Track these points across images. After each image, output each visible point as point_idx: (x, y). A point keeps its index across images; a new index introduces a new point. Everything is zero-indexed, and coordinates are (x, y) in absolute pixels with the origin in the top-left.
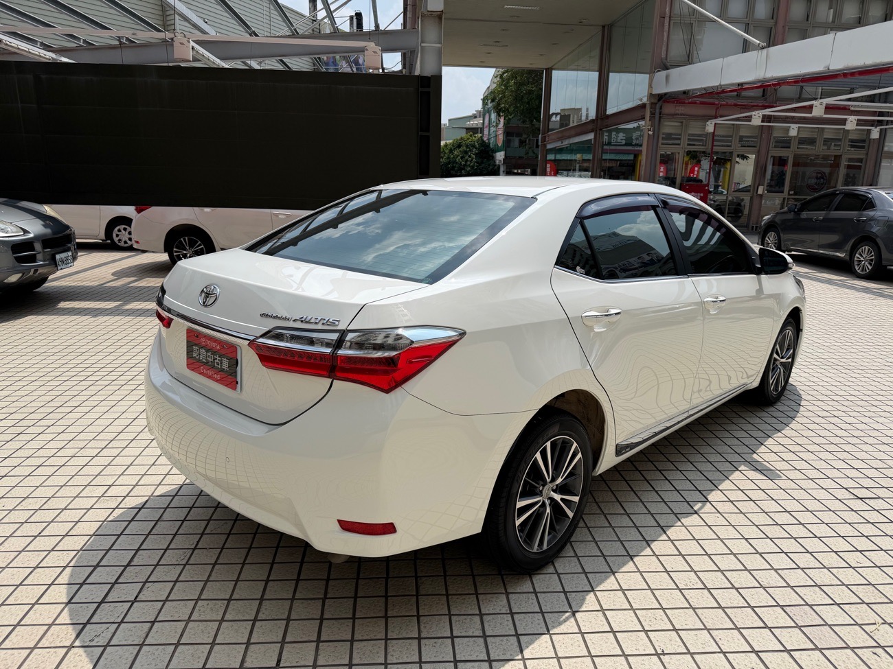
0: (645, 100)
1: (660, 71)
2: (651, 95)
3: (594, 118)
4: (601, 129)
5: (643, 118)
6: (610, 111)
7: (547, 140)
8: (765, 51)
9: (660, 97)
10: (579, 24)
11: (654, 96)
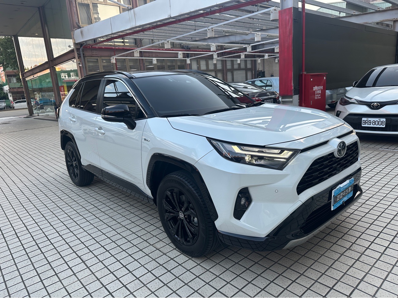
0: (73, 47)
1: (76, 30)
2: (75, 44)
3: (47, 61)
4: (53, 67)
5: (74, 58)
6: (55, 56)
7: (25, 76)
8: (132, 11)
9: (81, 44)
10: (22, 5)
11: (76, 44)
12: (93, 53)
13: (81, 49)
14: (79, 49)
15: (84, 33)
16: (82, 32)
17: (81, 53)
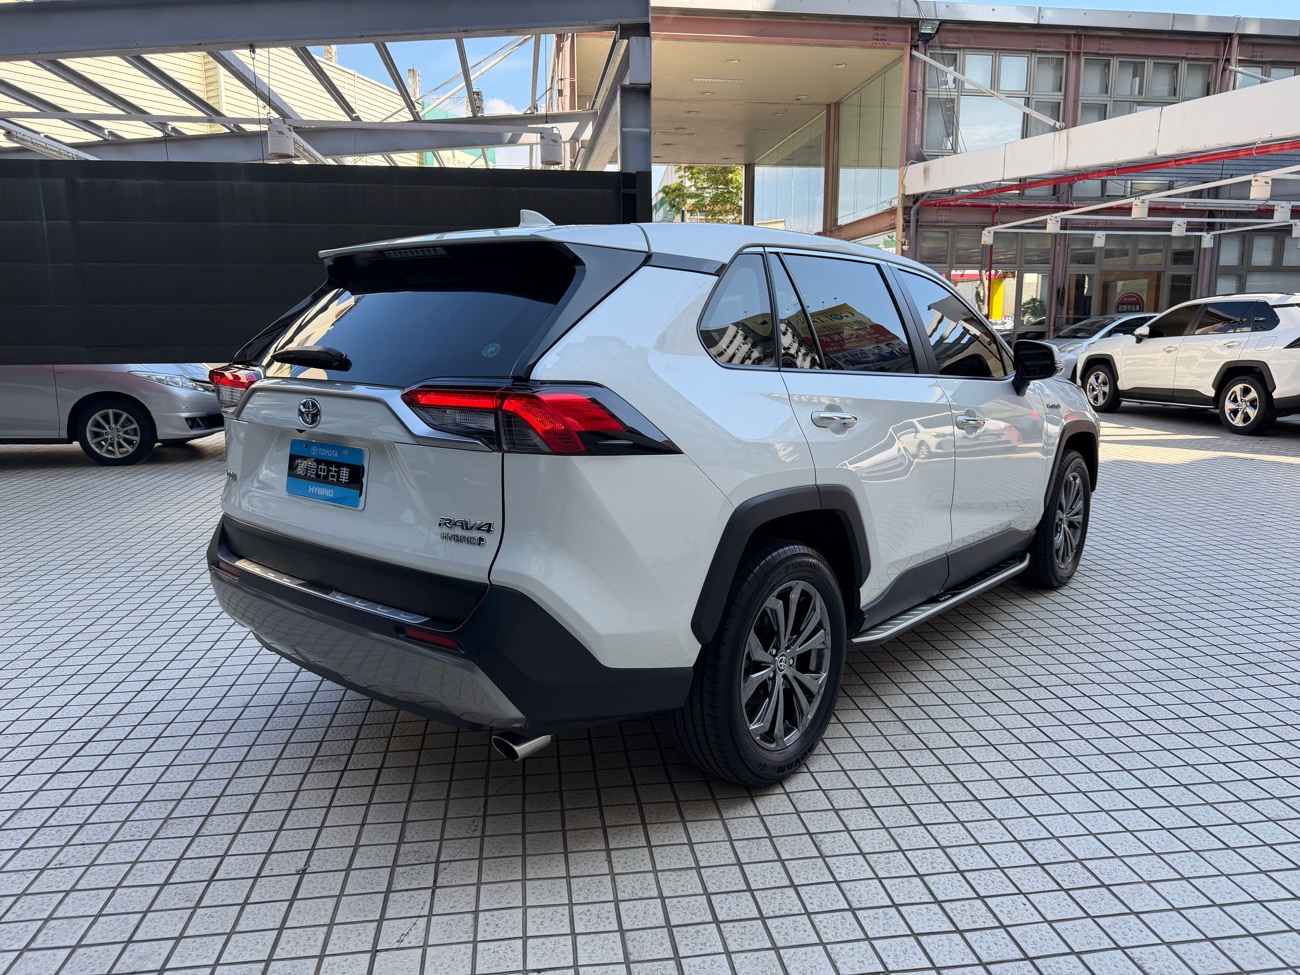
0: (895, 203)
1: (915, 163)
2: (904, 197)
3: (821, 230)
6: (842, 221)
9: (916, 198)
10: (795, 102)
11: (908, 197)
12: (939, 218)
13: (913, 211)
14: (911, 208)
15: (932, 173)
16: (926, 171)
17: (913, 218)
